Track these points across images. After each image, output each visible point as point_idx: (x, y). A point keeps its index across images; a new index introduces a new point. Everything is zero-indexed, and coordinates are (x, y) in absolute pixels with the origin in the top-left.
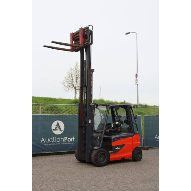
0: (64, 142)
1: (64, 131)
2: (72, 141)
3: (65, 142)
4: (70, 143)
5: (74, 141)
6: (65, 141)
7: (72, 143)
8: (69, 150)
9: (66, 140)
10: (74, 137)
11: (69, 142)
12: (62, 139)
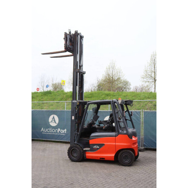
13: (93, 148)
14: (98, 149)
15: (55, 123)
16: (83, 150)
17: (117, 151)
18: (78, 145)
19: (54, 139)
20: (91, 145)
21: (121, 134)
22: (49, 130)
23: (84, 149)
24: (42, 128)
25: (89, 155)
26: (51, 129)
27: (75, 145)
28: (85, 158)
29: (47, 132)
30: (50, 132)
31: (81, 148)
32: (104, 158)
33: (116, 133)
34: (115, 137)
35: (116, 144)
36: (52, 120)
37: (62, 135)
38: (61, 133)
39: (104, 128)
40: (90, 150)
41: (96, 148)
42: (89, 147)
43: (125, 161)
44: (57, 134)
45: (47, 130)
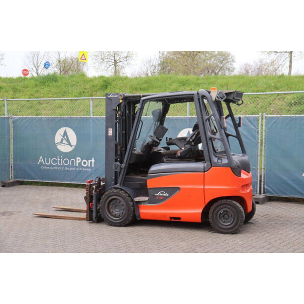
1: (76, 146)
9: (79, 163)
10: (93, 158)
13: (154, 196)
14: (165, 197)
15: (70, 144)
16: (132, 201)
17: (207, 203)
18: (122, 190)
19: (69, 180)
20: (150, 191)
21: (217, 165)
22: (55, 161)
23: (136, 199)
24: (41, 157)
25: (147, 211)
26: (60, 158)
27: (116, 191)
28: (138, 219)
29: (51, 165)
30: (57, 166)
31: (130, 196)
32: (179, 218)
33: (206, 165)
34: (204, 172)
35: (205, 187)
36: (62, 140)
37: (86, 171)
38: (83, 167)
39: (179, 154)
40: (149, 202)
41: (162, 196)
42: (146, 194)
43: (224, 222)
44: (74, 169)
45: (51, 161)
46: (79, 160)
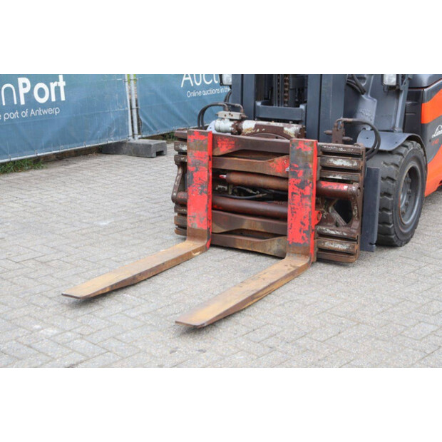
0: (19, 108)
2: (53, 99)
3: (23, 108)
4: (45, 112)
5: (63, 98)
6: (23, 102)
7: (56, 111)
8: (47, 146)
11: (44, 106)
12: (8, 91)
46: (25, 85)
